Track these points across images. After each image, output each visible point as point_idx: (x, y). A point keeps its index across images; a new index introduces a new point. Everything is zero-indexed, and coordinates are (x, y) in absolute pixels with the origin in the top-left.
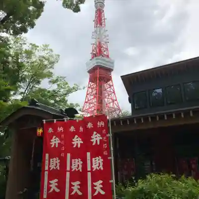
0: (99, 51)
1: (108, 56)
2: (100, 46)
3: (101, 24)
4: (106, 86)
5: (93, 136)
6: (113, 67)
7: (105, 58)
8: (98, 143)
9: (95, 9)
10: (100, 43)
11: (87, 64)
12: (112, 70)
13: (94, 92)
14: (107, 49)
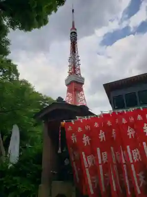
0: (74, 71)
2: (74, 67)
3: (75, 52)
4: (79, 95)
11: (66, 81)
14: (79, 69)
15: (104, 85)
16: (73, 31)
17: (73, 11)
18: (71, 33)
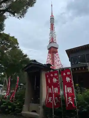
0: (52, 41)
1: (56, 43)
2: (52, 39)
3: (53, 30)
4: (55, 55)
5: (67, 79)
6: (58, 47)
7: (55, 44)
8: (69, 81)
9: (50, 24)
10: (53, 38)
11: (48, 47)
12: (58, 48)
13: (51, 58)
14: (55, 40)
15: (66, 50)
16: (52, 17)
17: (52, 5)
18: (51, 19)
